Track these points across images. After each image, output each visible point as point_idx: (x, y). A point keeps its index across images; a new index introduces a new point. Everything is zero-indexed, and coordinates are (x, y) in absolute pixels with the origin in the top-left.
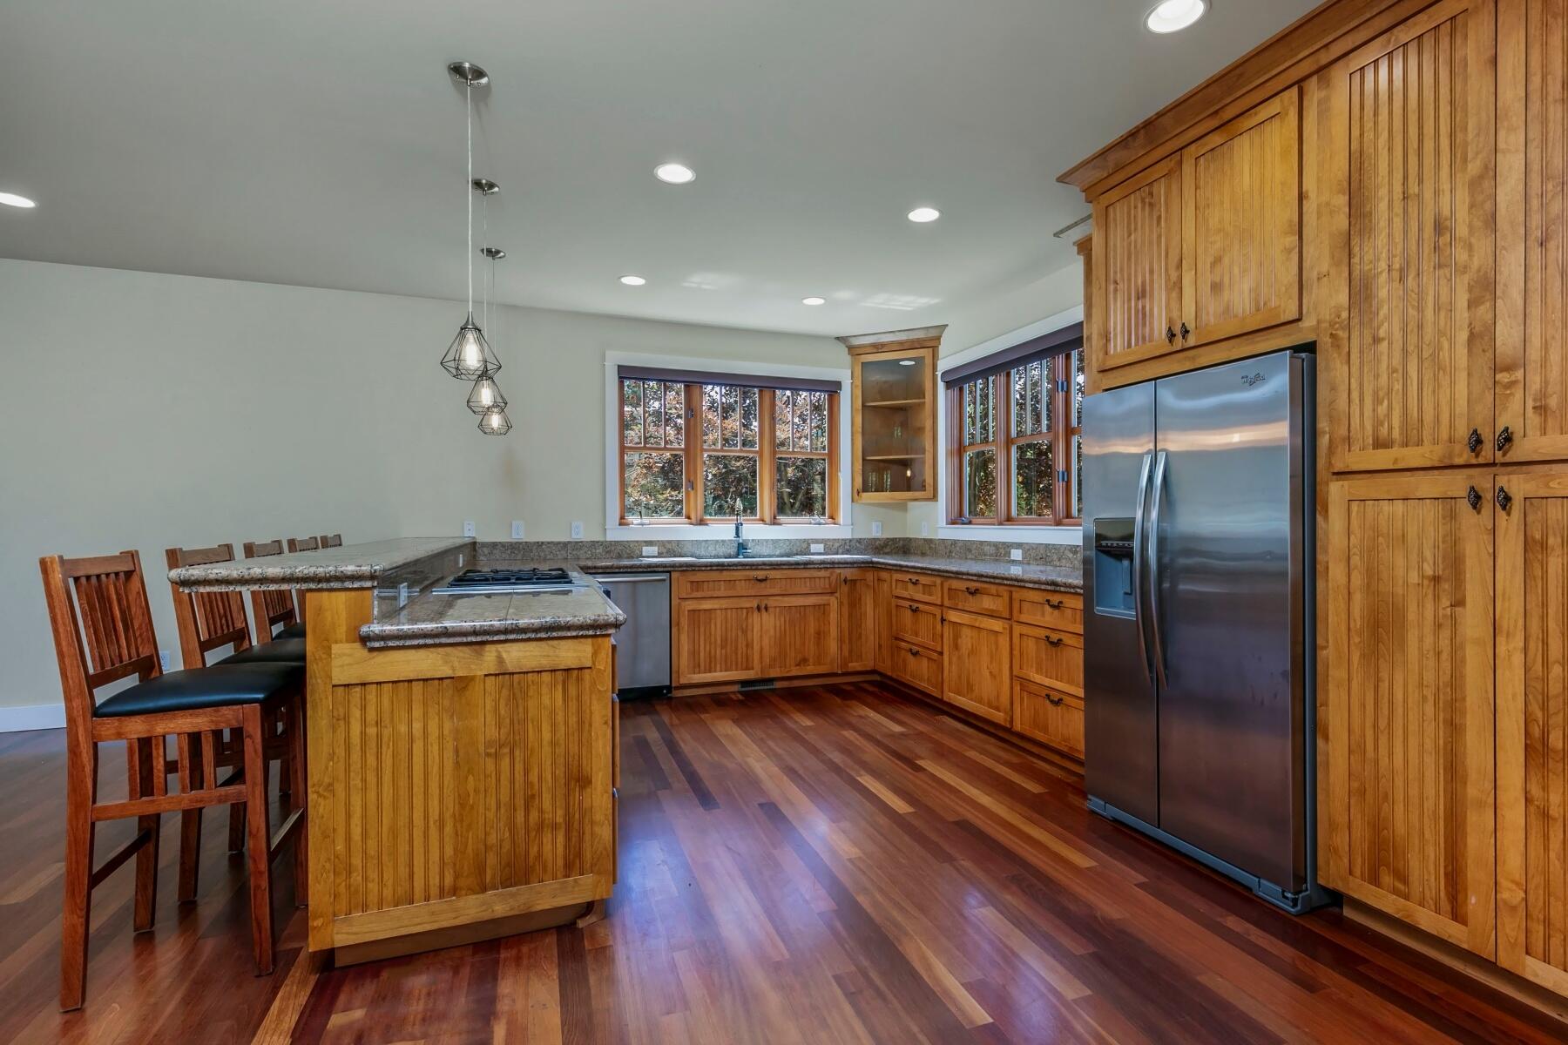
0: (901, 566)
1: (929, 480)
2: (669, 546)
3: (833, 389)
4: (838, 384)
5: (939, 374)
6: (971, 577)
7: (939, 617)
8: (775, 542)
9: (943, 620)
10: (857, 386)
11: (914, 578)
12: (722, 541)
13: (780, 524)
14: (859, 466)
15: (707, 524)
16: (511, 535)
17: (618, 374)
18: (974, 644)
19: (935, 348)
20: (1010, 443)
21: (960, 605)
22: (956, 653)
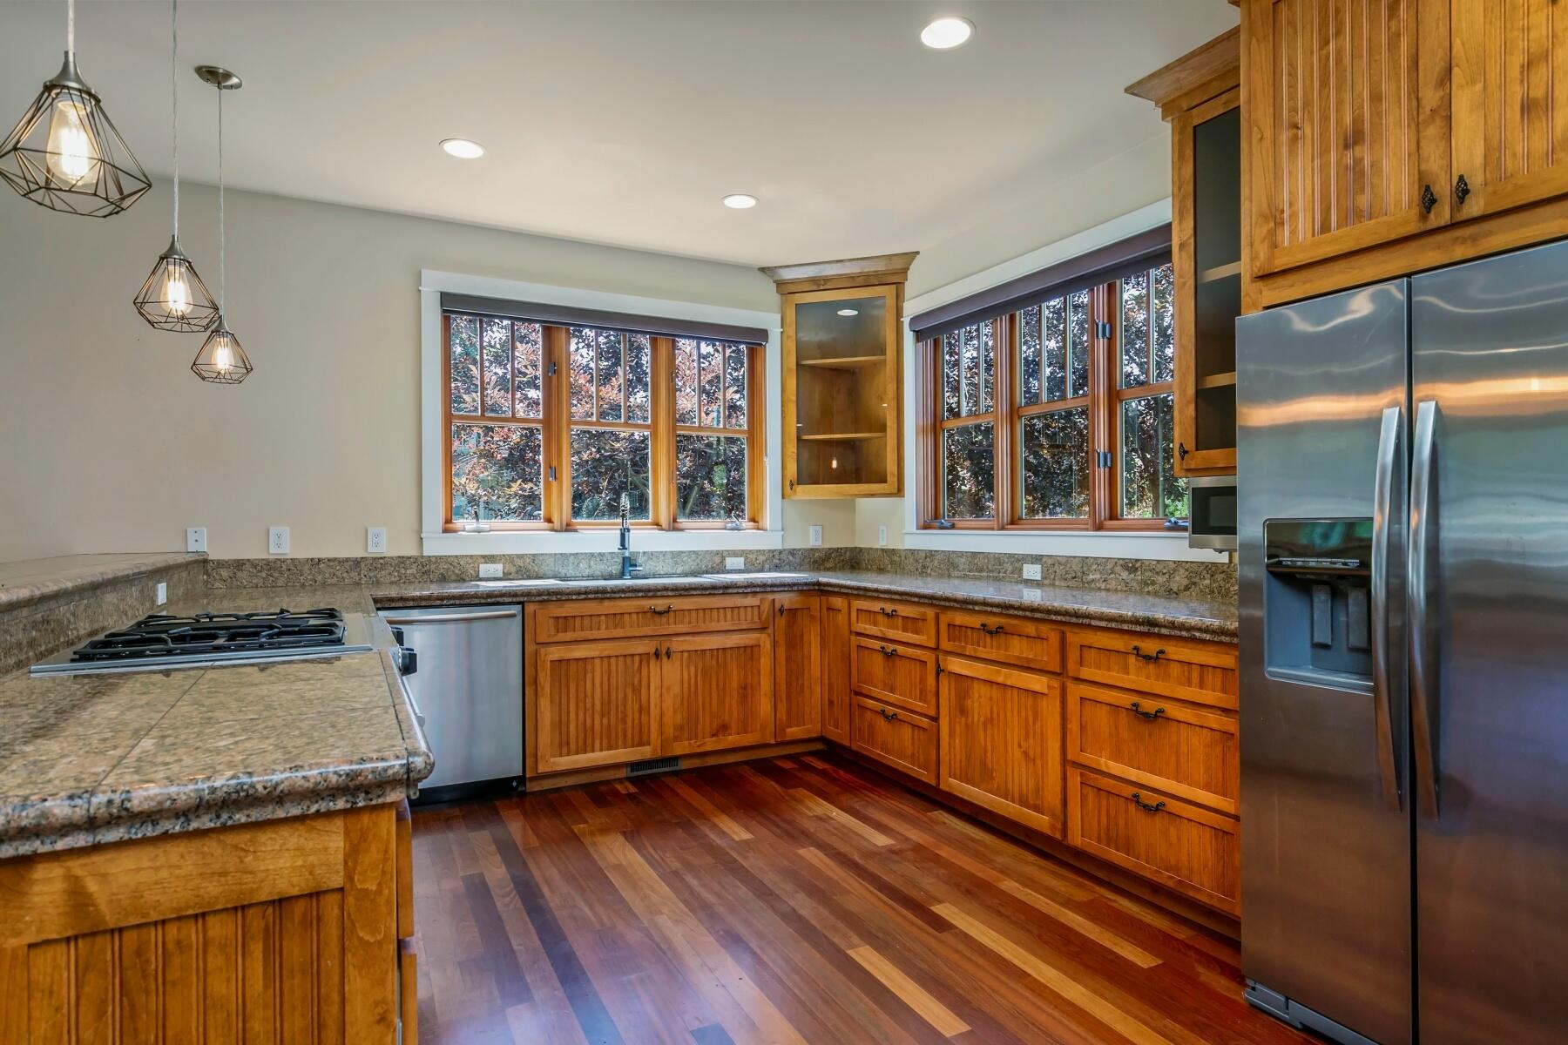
0: (866, 589)
1: (891, 467)
2: (520, 563)
3: (755, 339)
4: (763, 334)
5: (906, 320)
6: (989, 609)
7: (931, 666)
8: (676, 555)
9: (939, 671)
10: (788, 337)
11: (889, 607)
12: (600, 554)
13: (682, 530)
14: (792, 448)
15: (576, 531)
16: (268, 550)
17: (442, 306)
18: (995, 709)
19: (899, 285)
20: (1016, 417)
21: (969, 650)
22: (963, 719)
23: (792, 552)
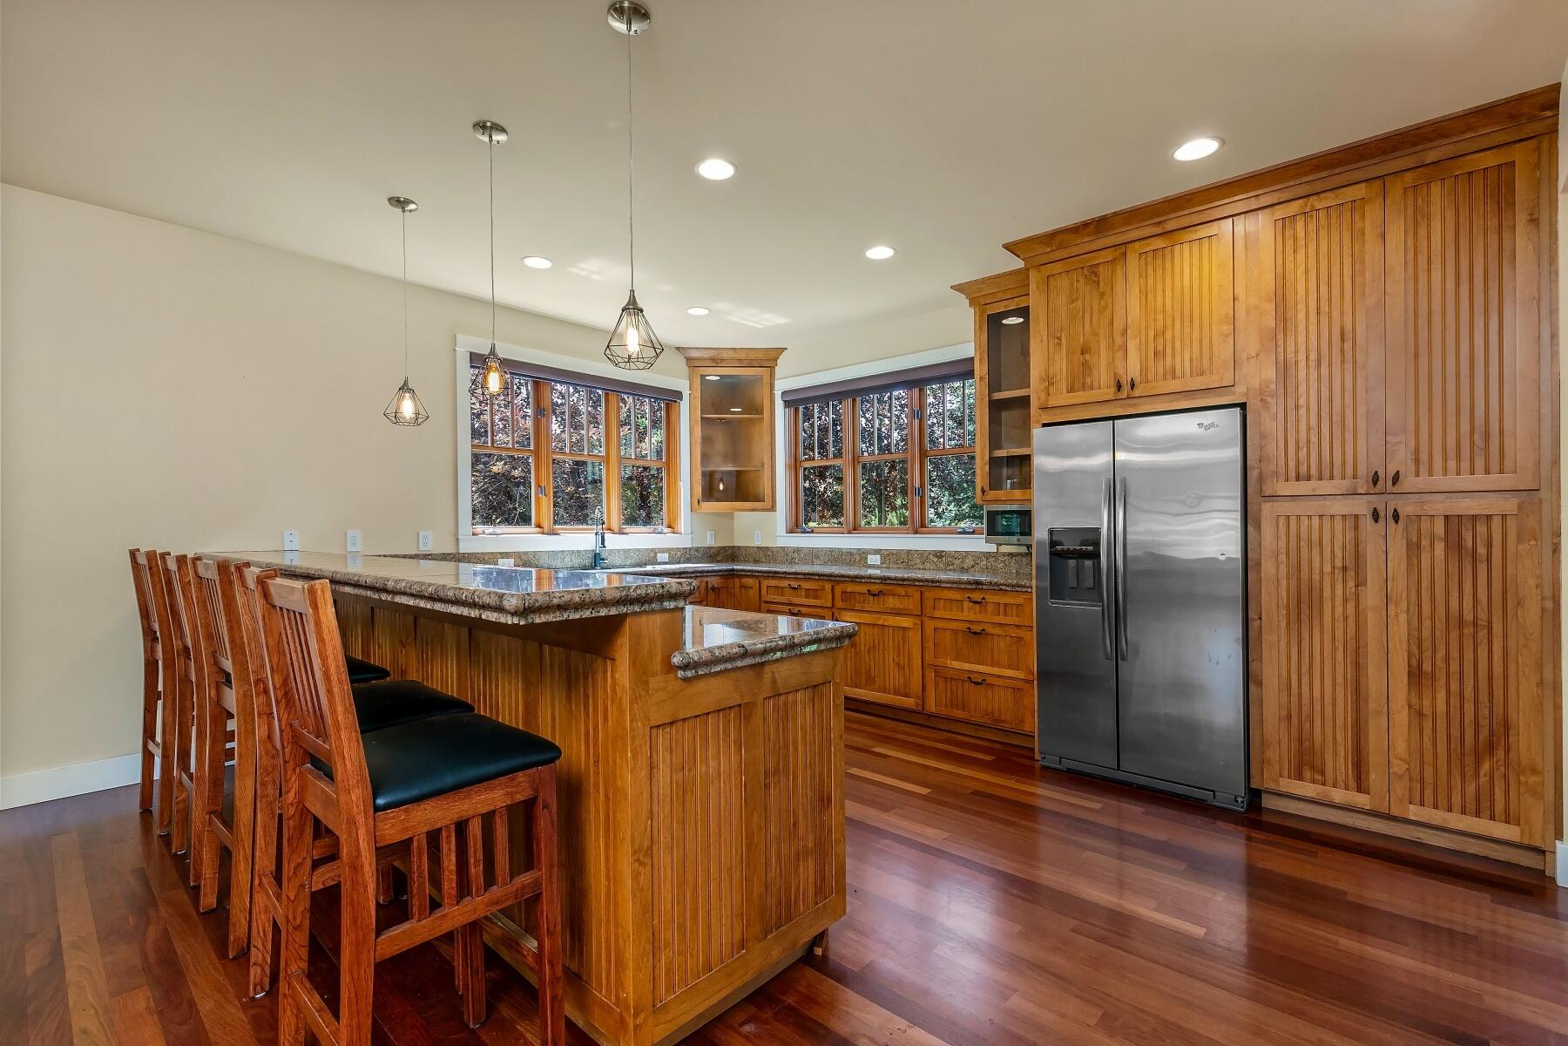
0: (775, 572)
1: (768, 492)
2: (525, 558)
3: (670, 398)
4: (679, 395)
5: (778, 395)
6: (872, 581)
8: (626, 551)
10: (695, 397)
11: (795, 584)
12: (575, 551)
13: (627, 534)
14: (699, 476)
15: (558, 534)
16: (346, 547)
17: (471, 363)
18: (876, 640)
19: (772, 368)
20: (856, 462)
21: (858, 606)
22: (853, 650)
23: (697, 549)
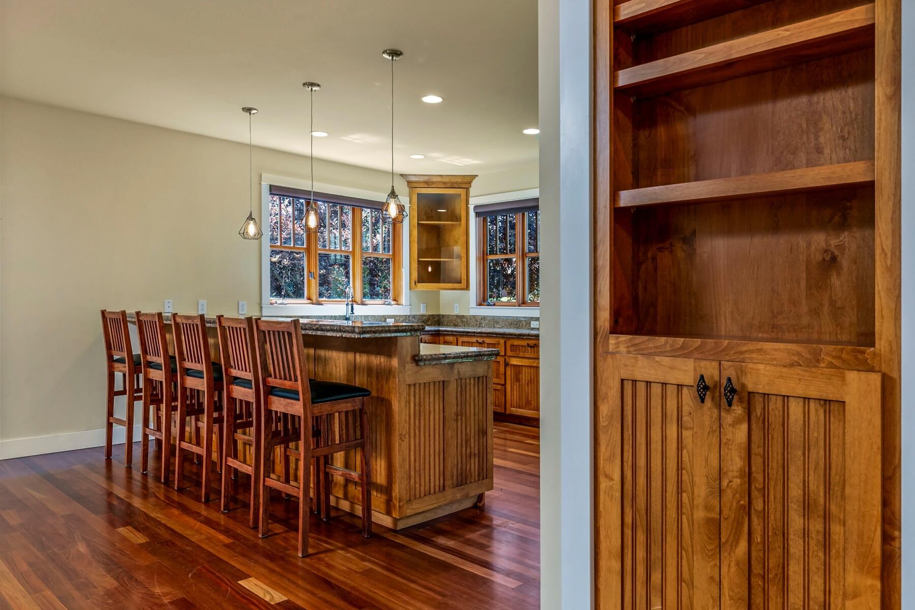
0: (468, 332)
1: (464, 277)
5: (471, 208)
6: (530, 337)
7: (502, 363)
9: (506, 364)
10: (413, 209)
11: (480, 340)
12: (335, 316)
13: (366, 305)
14: (415, 265)
15: (322, 304)
16: (198, 311)
17: (270, 191)
18: (532, 377)
19: (467, 189)
20: (525, 256)
21: (521, 355)
22: (518, 383)
23: (414, 317)
